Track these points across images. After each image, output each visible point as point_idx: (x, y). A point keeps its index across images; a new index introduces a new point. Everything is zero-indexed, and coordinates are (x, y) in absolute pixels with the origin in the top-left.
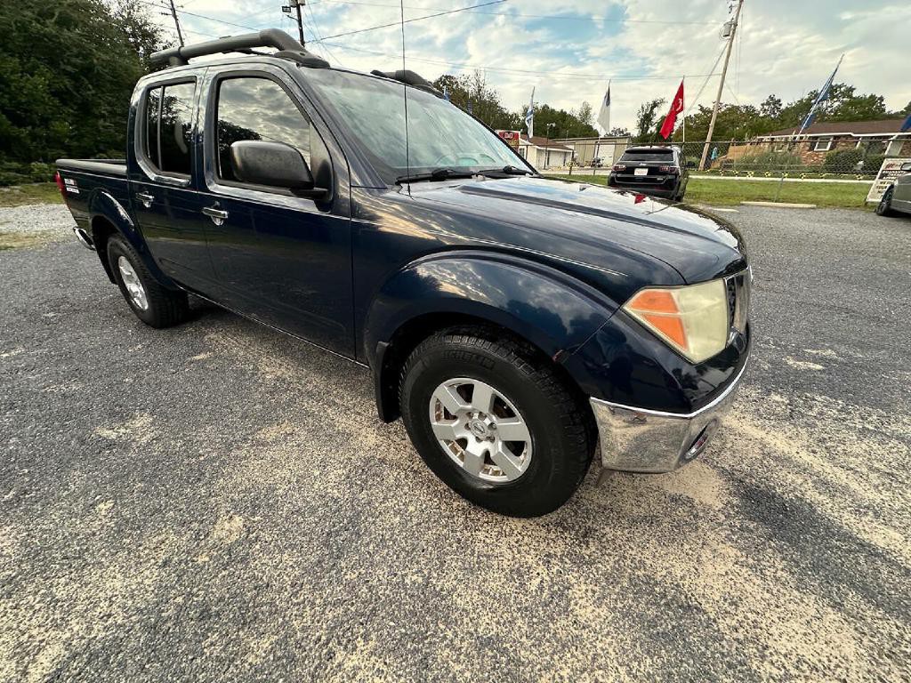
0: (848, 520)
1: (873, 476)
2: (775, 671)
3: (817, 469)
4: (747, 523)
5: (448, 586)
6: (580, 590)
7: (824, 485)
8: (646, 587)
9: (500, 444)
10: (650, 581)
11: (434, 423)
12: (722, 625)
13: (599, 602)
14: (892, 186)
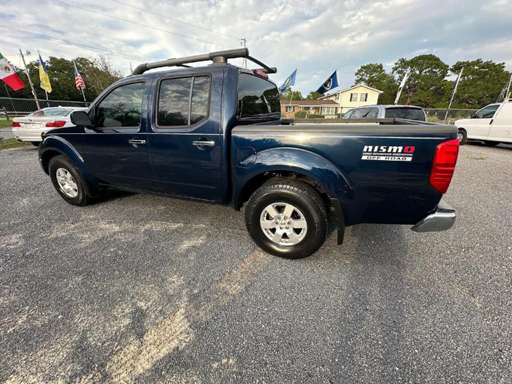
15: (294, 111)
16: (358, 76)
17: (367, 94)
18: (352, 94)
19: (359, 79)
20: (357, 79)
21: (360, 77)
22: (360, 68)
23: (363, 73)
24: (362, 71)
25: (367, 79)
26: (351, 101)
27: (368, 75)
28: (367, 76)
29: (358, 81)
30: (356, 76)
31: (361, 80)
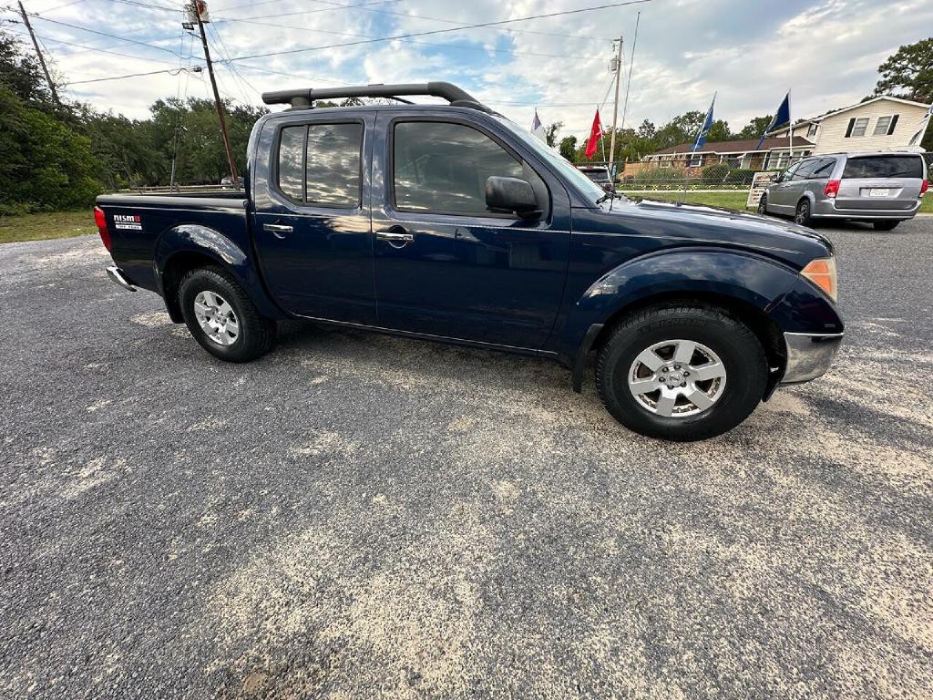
0: (877, 407)
1: (874, 382)
2: (898, 484)
3: (843, 384)
4: (830, 419)
5: (693, 486)
6: (770, 471)
7: (851, 391)
8: (803, 461)
9: (693, 385)
10: (802, 458)
11: (631, 383)
12: (858, 469)
13: (786, 473)
14: (765, 194)
15: (703, 164)
16: (887, 72)
17: (896, 118)
18: (853, 121)
19: (888, 78)
20: (883, 79)
21: (892, 74)
22: (894, 52)
23: (905, 63)
24: (903, 59)
25: (913, 77)
26: (848, 135)
27: (918, 68)
28: (914, 71)
29: (884, 86)
30: (882, 73)
31: (898, 80)
